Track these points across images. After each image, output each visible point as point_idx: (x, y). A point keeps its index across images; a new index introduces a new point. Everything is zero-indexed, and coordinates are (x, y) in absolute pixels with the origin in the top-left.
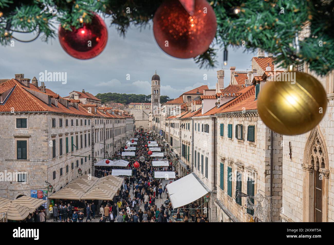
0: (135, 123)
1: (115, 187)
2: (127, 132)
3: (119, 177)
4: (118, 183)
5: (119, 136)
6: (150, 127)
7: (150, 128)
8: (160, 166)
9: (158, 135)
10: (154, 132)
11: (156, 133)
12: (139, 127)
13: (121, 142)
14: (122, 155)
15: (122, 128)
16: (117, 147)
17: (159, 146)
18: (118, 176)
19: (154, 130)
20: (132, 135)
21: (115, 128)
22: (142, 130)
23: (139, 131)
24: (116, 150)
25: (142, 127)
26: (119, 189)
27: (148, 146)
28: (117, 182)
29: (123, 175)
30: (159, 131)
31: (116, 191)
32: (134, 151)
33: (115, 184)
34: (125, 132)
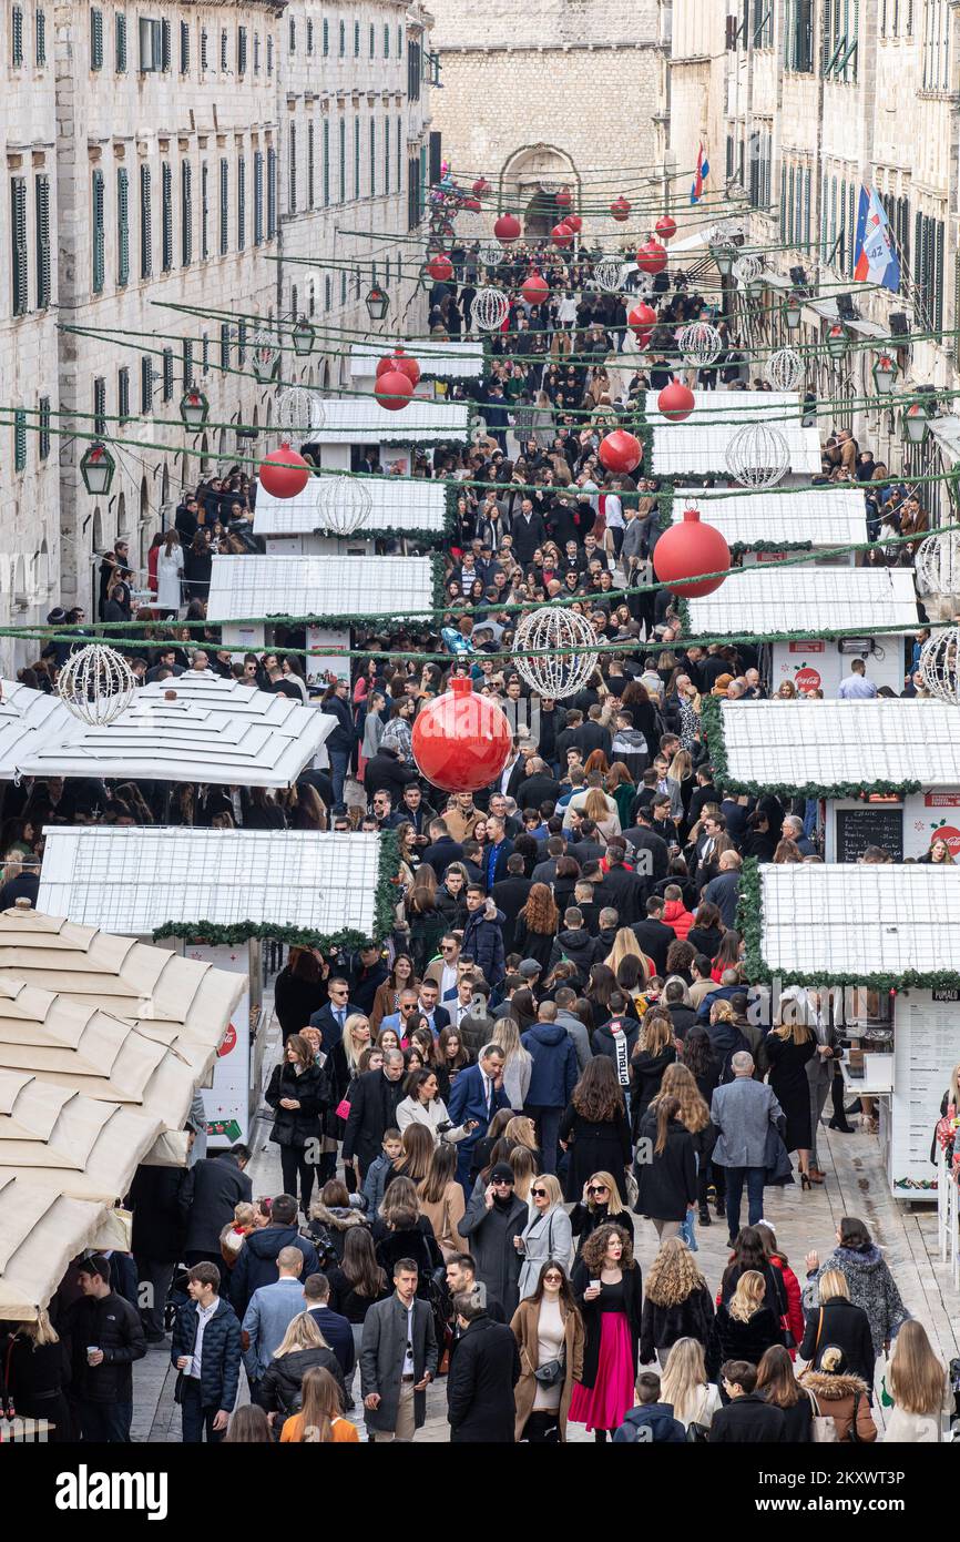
0: (428, 92)
1: (91, 1112)
2: (301, 237)
3: (160, 954)
4: (146, 1051)
5: (167, 288)
6: (686, 162)
7: (683, 186)
8: (859, 791)
9: (828, 277)
10: (761, 231)
11: (788, 262)
12: (496, 161)
13: (195, 398)
14: (218, 608)
15: (212, 155)
16: (126, 479)
17: (844, 464)
18: (142, 939)
19: (755, 200)
20: (378, 295)
21: (94, 150)
22: (551, 210)
23: (505, 232)
24: (108, 523)
25: (555, 175)
26: (161, 1136)
27: (662, 465)
28: (119, 1031)
29: (225, 917)
30: (835, 216)
31: (115, 1180)
32: (421, 542)
33: (95, 1056)
34: (273, 227)
